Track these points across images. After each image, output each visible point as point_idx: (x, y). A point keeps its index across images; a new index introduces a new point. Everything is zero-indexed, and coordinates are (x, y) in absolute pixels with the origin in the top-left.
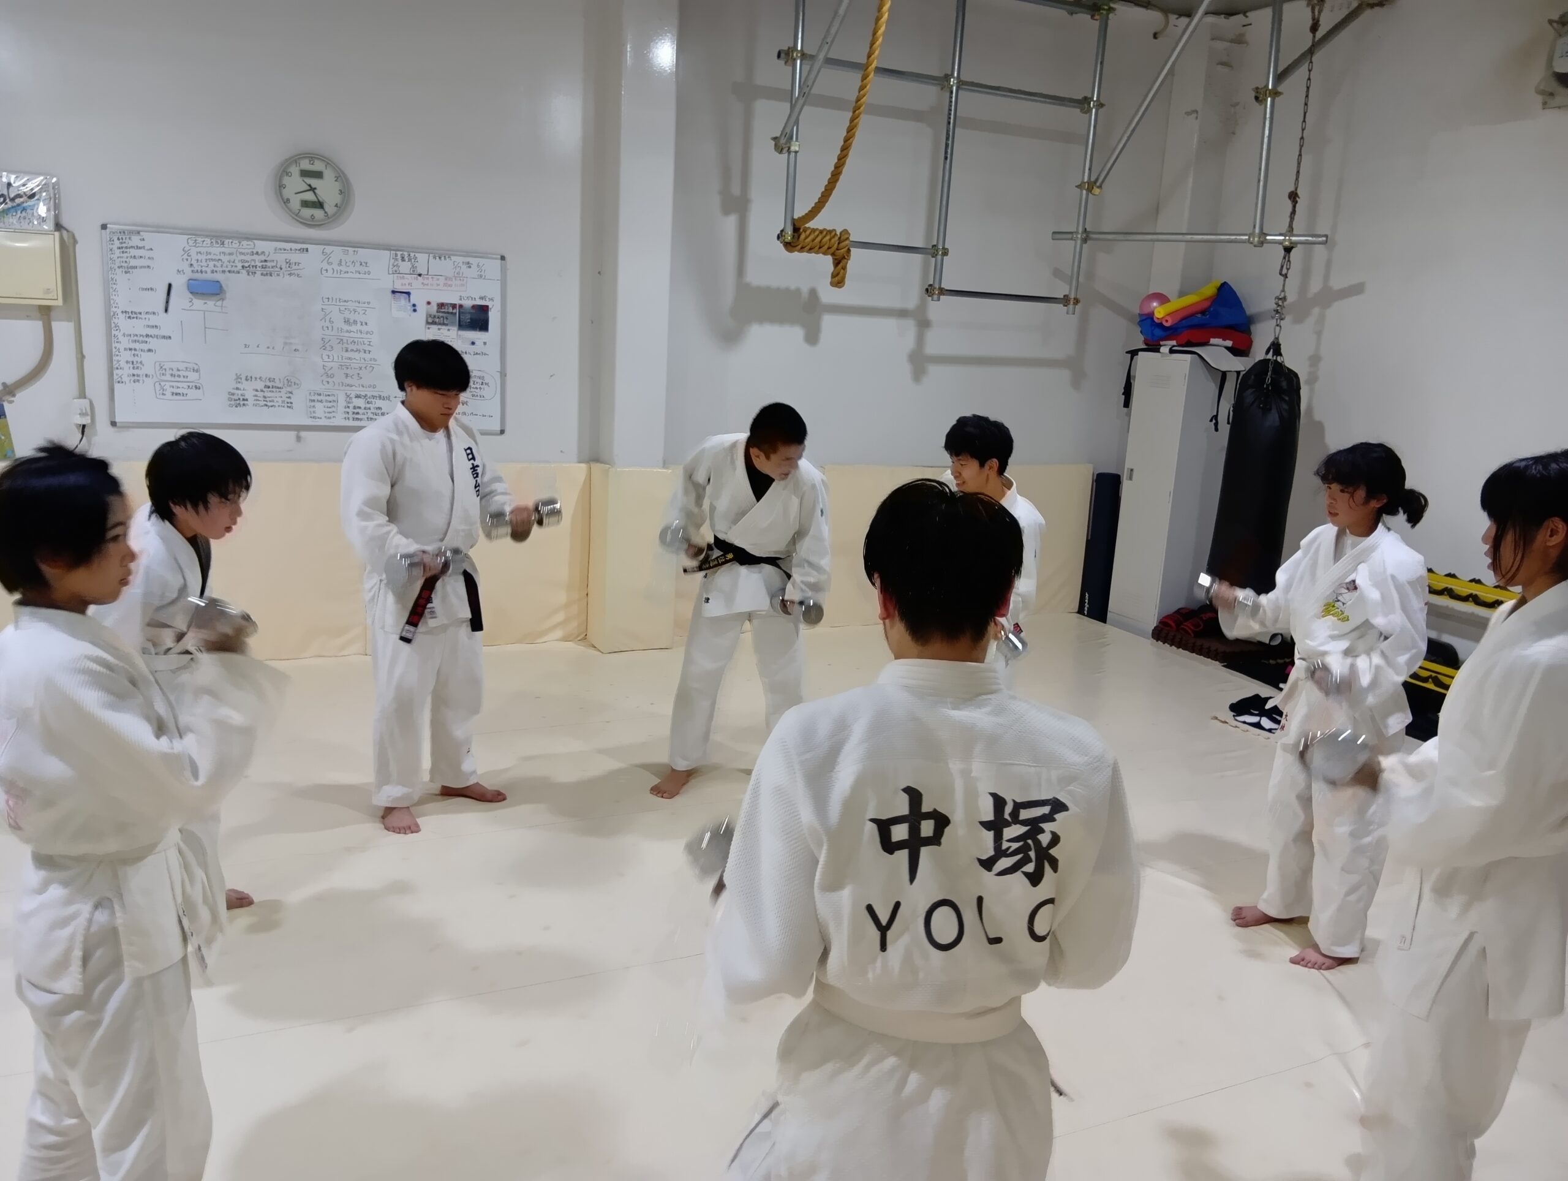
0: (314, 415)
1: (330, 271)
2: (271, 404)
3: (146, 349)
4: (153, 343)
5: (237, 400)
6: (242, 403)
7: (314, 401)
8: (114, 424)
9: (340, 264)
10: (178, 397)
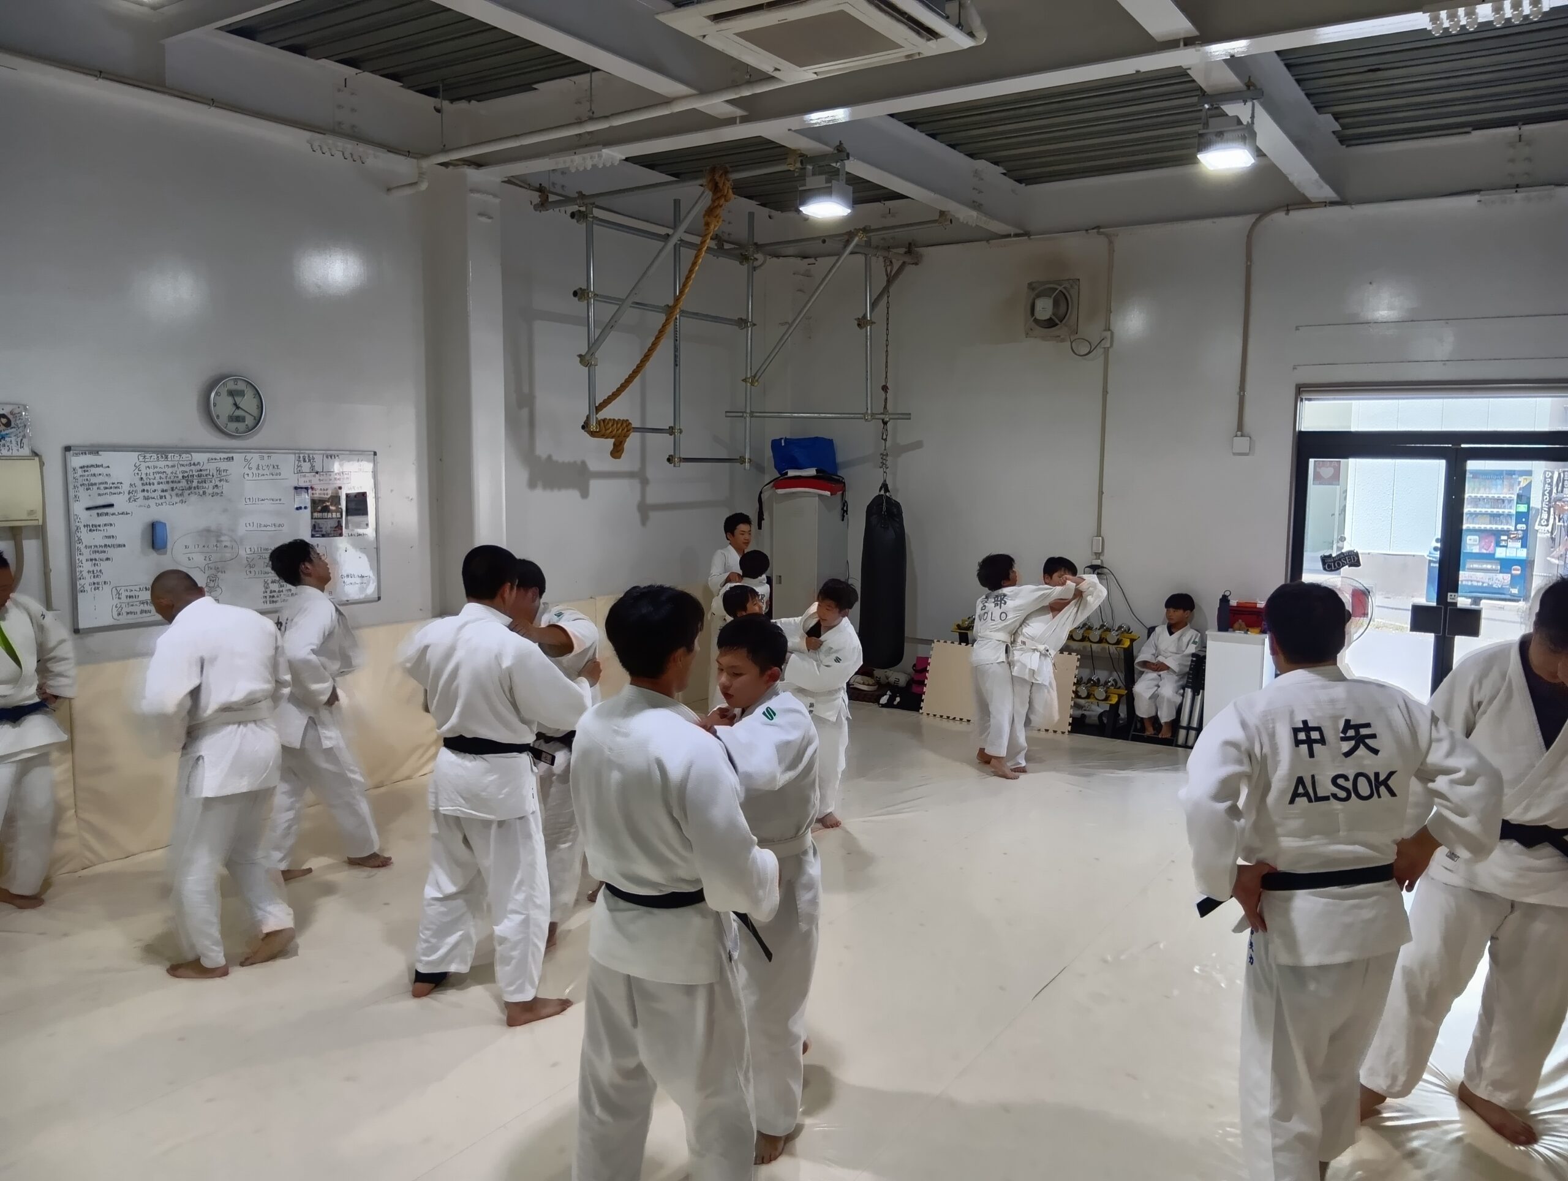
1: (251, 475)
3: (104, 558)
4: (111, 553)
9: (258, 469)
10: (131, 600)
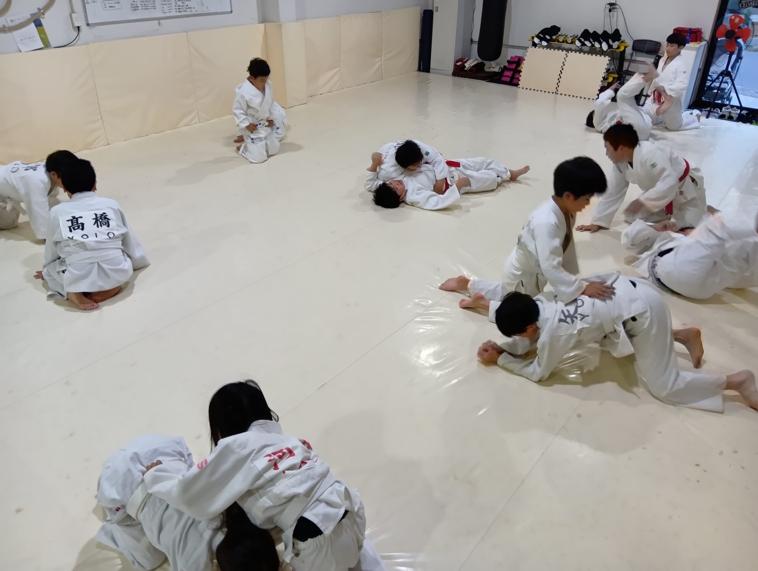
0: (164, 11)
2: (147, 8)
5: (134, 7)
6: (136, 9)
7: (163, 4)
8: (88, 25)
10: (112, 8)
